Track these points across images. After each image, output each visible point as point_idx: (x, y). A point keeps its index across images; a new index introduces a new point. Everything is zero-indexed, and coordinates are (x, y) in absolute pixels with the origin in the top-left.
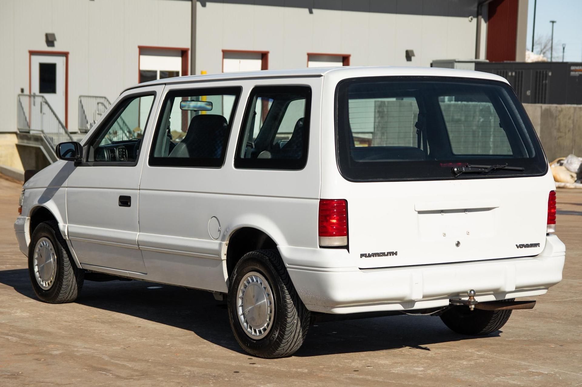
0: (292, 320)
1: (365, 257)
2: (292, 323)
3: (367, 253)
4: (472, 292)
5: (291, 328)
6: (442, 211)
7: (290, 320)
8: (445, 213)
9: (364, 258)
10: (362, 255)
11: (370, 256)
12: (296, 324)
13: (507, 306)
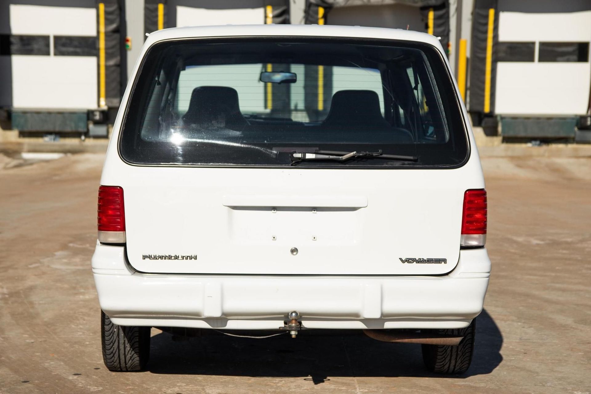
0: (111, 328)
1: (149, 259)
2: (110, 331)
3: (153, 254)
4: (294, 314)
5: (110, 337)
6: (274, 208)
7: (107, 328)
8: (277, 211)
9: (147, 259)
10: (144, 257)
11: (155, 258)
12: (116, 333)
13: (411, 338)
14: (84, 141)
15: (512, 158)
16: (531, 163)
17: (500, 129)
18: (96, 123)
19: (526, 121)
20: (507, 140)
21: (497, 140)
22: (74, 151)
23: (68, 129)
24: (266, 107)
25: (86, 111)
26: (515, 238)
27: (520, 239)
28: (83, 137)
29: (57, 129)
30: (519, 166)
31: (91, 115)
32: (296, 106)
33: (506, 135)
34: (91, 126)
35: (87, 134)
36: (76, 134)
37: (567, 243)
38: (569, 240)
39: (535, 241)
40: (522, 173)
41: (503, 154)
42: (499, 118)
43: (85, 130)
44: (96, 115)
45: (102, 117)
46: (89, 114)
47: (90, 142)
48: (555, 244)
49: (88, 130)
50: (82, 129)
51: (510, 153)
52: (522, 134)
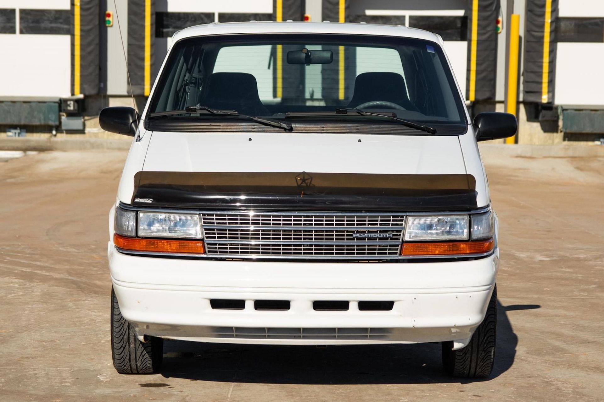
14: (55, 136)
15: (573, 158)
16: (595, 165)
17: (561, 123)
18: (70, 115)
19: (593, 112)
20: (570, 137)
21: (558, 137)
22: (41, 149)
23: (36, 122)
24: (275, 96)
25: (57, 100)
26: (518, 254)
27: (523, 255)
28: (54, 132)
29: (23, 122)
30: (579, 169)
31: (63, 105)
32: (312, 95)
33: (568, 131)
34: (64, 118)
35: (59, 128)
36: (46, 129)
37: (578, 260)
38: (582, 256)
39: (539, 258)
40: (582, 177)
41: (562, 154)
42: (559, 110)
43: (57, 123)
44: (69, 105)
45: (76, 108)
46: (62, 103)
47: (62, 137)
48: (563, 261)
49: (60, 123)
50: (53, 122)
51: (570, 153)
52: (588, 130)
